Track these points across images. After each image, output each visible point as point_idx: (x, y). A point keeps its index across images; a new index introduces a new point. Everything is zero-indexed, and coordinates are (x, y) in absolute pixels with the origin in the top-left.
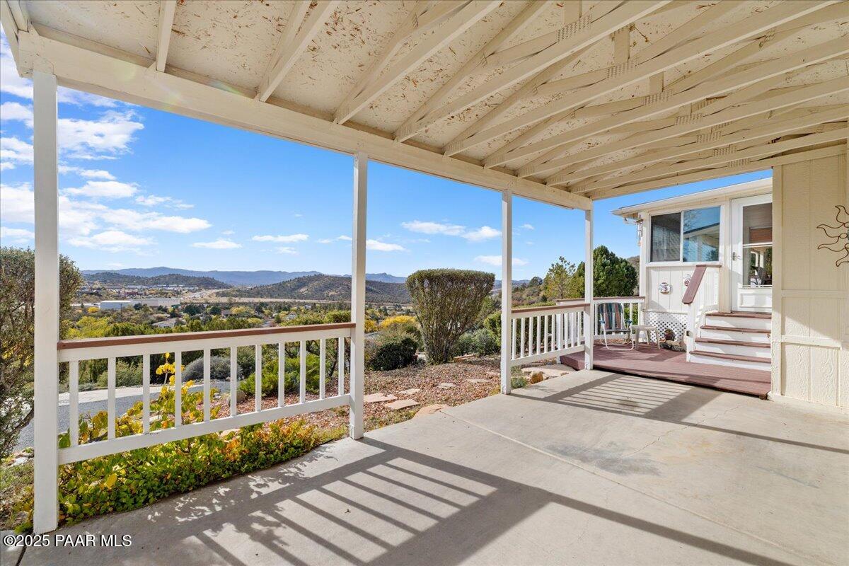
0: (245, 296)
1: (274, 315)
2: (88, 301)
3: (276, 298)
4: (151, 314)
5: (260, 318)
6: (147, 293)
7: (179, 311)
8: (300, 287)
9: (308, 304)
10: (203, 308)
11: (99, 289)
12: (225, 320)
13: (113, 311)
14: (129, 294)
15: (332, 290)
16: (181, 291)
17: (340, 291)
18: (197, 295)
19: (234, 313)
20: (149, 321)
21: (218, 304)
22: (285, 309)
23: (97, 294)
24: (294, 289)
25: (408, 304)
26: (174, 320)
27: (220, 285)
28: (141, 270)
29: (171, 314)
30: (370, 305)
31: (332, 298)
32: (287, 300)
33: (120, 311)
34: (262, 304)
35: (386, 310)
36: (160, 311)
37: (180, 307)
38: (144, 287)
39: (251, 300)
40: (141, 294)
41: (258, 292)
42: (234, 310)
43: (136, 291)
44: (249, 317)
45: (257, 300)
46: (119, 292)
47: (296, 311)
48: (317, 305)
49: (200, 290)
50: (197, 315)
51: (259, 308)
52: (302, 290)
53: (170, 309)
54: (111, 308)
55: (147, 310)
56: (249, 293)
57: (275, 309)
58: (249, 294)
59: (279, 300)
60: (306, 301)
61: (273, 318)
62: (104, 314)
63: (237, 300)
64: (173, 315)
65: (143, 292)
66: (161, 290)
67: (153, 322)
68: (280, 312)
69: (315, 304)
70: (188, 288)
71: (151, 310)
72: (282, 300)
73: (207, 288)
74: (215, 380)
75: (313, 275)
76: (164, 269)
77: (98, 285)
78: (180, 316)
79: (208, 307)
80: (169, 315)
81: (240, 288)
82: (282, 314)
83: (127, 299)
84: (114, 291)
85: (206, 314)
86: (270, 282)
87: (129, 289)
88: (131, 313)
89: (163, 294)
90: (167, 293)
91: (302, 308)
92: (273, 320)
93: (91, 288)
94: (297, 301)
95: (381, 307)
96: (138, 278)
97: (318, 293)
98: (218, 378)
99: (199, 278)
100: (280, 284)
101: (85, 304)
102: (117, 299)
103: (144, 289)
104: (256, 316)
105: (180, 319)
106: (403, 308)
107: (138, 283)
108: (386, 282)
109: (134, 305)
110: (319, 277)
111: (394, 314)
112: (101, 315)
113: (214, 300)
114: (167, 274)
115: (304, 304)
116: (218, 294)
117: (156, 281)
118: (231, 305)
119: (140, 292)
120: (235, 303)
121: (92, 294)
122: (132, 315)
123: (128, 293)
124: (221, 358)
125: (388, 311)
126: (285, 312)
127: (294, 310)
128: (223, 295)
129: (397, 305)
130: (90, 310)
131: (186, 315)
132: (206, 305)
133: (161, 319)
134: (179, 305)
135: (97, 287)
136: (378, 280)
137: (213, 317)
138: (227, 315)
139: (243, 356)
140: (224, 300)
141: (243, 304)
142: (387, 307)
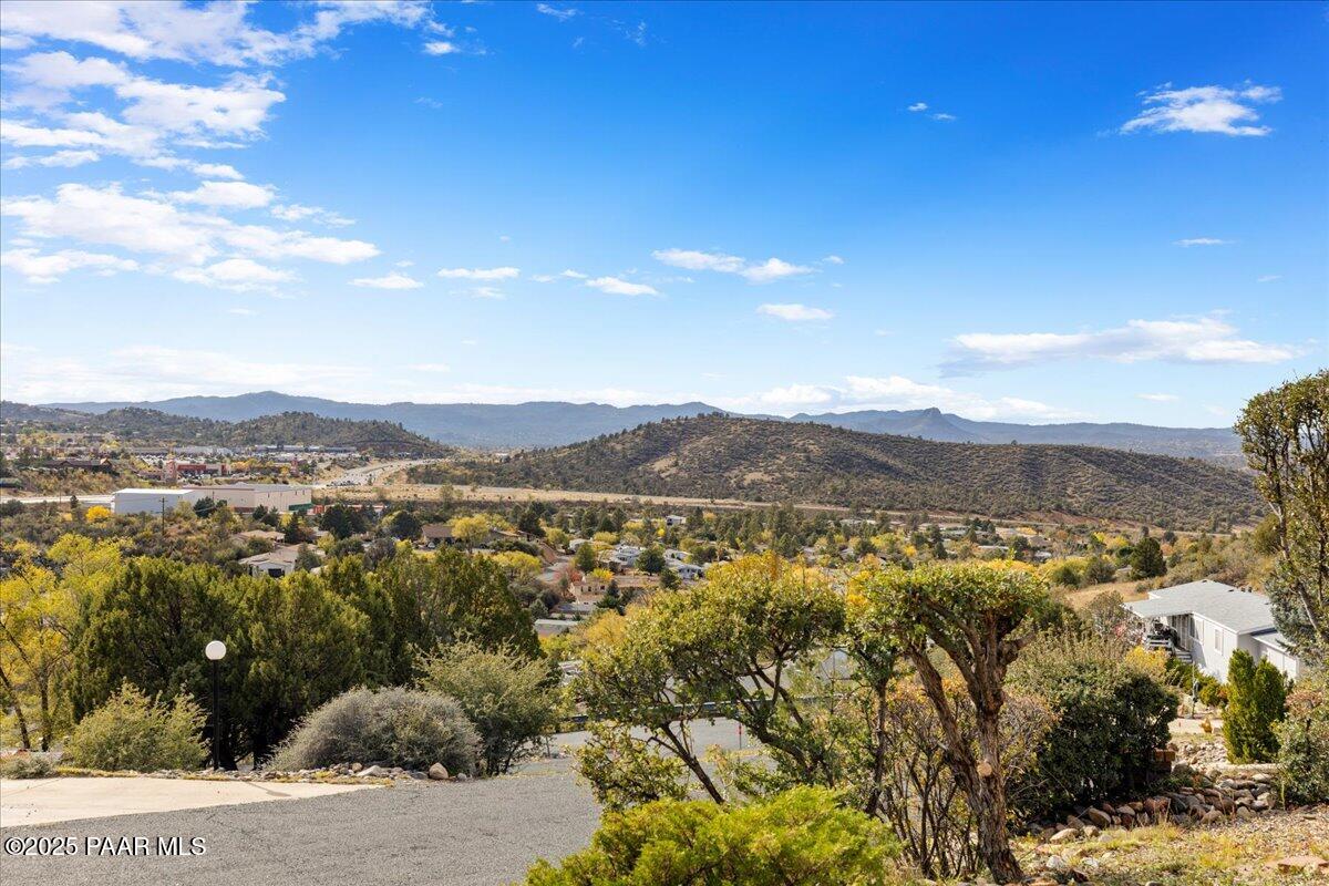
0: (491, 482)
1: (572, 545)
2: (87, 488)
3: (580, 488)
4: (237, 531)
5: (533, 552)
6: (229, 468)
7: (308, 524)
8: (652, 455)
9: (678, 510)
10: (372, 516)
11: (114, 455)
12: (431, 555)
13: (143, 517)
14: (185, 471)
15: (754, 466)
16: (314, 464)
17: (780, 470)
18: (358, 476)
19: (456, 533)
20: (231, 552)
21: (411, 506)
22: (608, 527)
23: (107, 469)
24: (634, 462)
25: (1018, 520)
26: (292, 552)
27: (419, 448)
28: (214, 401)
29: (286, 532)
30: (884, 520)
31: (756, 492)
32: (612, 498)
33: (159, 520)
34: (539, 508)
35: (938, 536)
36: (259, 523)
37: (310, 512)
38: (221, 451)
39: (505, 493)
40: (213, 472)
41: (526, 470)
42: (458, 526)
43: (202, 461)
44: (499, 548)
45: (523, 495)
46: (160, 465)
47: (639, 533)
48: (707, 515)
49: (365, 461)
50: (356, 537)
51: (530, 520)
52: (660, 465)
53: (286, 517)
54: (138, 512)
55: (225, 519)
56: (499, 471)
57: (578, 525)
58: (500, 474)
59: (587, 496)
60: (672, 501)
61: (572, 553)
62: (123, 526)
63: (466, 492)
64: (293, 536)
65: (218, 466)
66: (263, 461)
67: (240, 555)
68: (590, 534)
69: (699, 511)
70: (332, 455)
71: (236, 517)
72: (598, 497)
73: (383, 456)
74: (396, 770)
75: (693, 415)
76: (271, 397)
77: (111, 445)
78: (310, 539)
79: (385, 513)
80: (281, 536)
81: (474, 456)
82: (599, 541)
83: (179, 486)
84: (150, 462)
85: (380, 534)
86: (561, 438)
87: (185, 455)
88: (186, 525)
89: (269, 472)
90: (278, 470)
91: (660, 522)
92: (572, 559)
93: (97, 455)
94: (643, 499)
95: (923, 528)
96: (208, 424)
97: (710, 476)
98: (404, 766)
99: (362, 426)
100: (593, 445)
101: (80, 498)
102: (153, 485)
103: (220, 458)
104: (521, 548)
105: (311, 547)
106: (1000, 531)
107: (205, 441)
108: (937, 440)
109: (194, 503)
110: (713, 421)
111: (967, 554)
112: (116, 528)
113: (401, 492)
114: (278, 411)
115: (666, 510)
116: (413, 475)
117: (251, 433)
118: (450, 507)
119: (210, 467)
120: (461, 504)
121: (96, 469)
122: (188, 532)
123: (180, 468)
124: (415, 695)
125: (947, 543)
126: (607, 535)
127: (635, 531)
128: (430, 477)
129: (977, 522)
130: (90, 515)
131: (325, 537)
132: (378, 509)
133: (260, 547)
134: (308, 506)
135: (109, 448)
136: (912, 432)
137: (400, 544)
138: (436, 541)
139: (483, 692)
140: (430, 493)
141: (482, 506)
142: (943, 527)
